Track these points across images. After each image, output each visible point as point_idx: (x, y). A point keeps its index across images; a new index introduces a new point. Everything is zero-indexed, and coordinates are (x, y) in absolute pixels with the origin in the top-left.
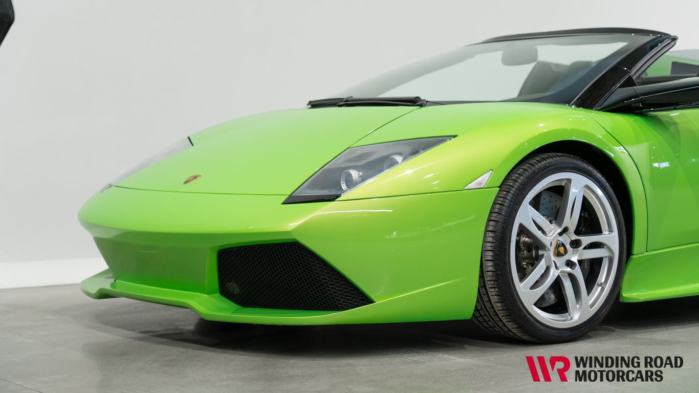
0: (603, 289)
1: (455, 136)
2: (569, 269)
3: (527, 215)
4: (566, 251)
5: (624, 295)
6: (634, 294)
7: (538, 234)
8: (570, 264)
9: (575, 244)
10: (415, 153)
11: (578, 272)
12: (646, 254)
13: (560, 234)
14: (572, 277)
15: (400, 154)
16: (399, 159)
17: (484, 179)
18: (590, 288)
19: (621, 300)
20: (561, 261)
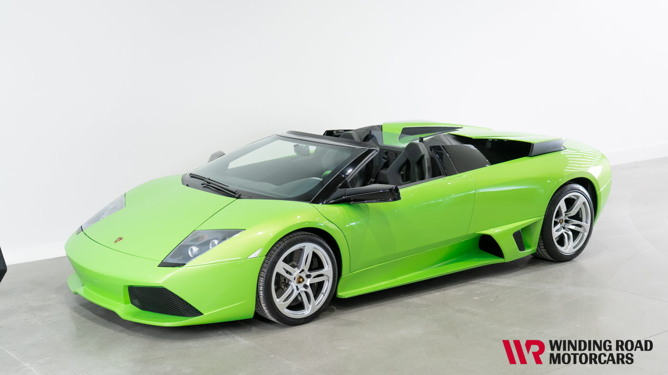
0: (324, 295)
1: (245, 230)
2: (304, 289)
3: (281, 267)
4: (303, 280)
5: (339, 294)
6: (344, 293)
7: (287, 276)
8: (305, 286)
9: (308, 276)
10: (224, 239)
11: (309, 290)
12: (350, 274)
13: (300, 273)
14: (306, 293)
15: (217, 239)
16: (216, 242)
17: (257, 253)
18: (316, 297)
19: (337, 296)
20: (301, 286)
